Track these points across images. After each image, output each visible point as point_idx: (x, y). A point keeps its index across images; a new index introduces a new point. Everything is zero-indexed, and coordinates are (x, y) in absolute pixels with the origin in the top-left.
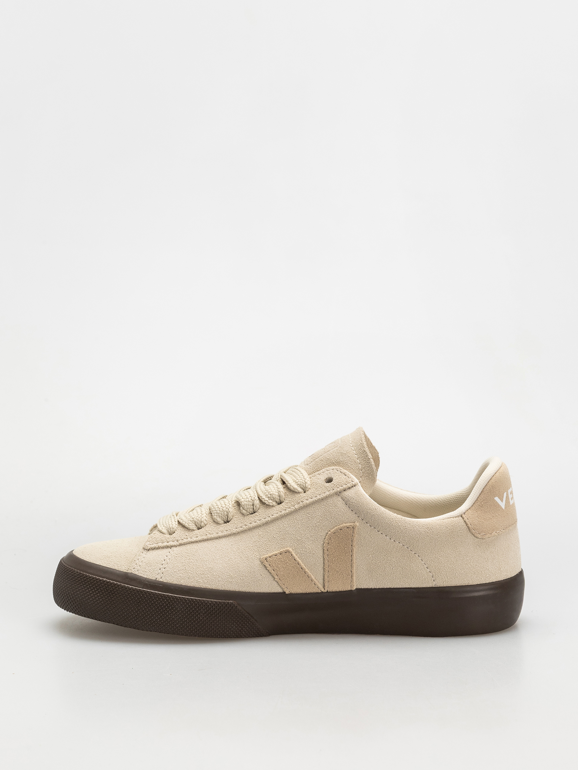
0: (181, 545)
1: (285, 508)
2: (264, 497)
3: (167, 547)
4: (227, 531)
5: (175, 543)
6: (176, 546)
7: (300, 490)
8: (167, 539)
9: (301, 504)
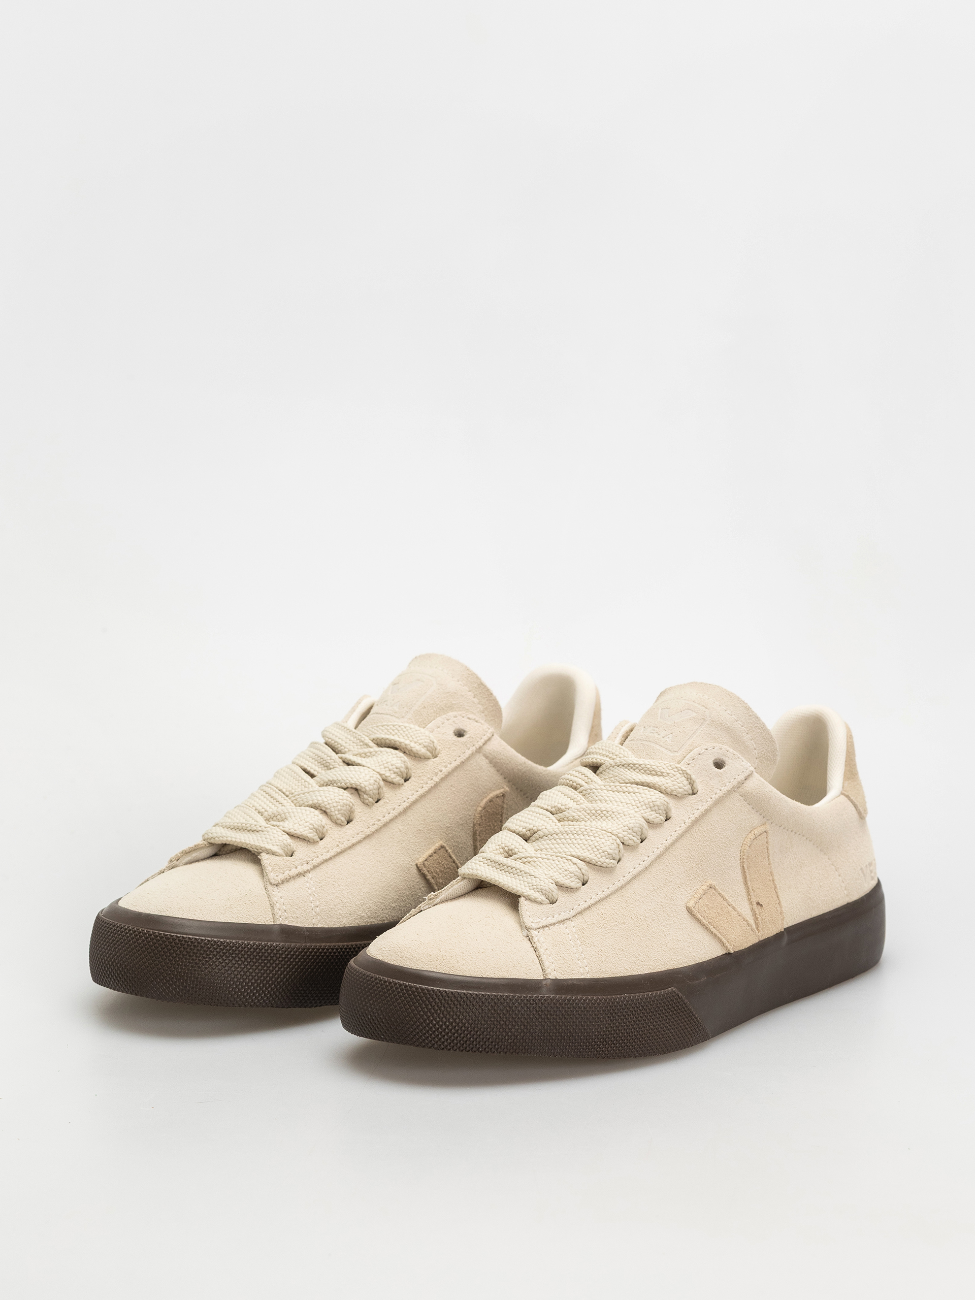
0: (315, 867)
1: (421, 785)
2: (388, 774)
3: (299, 875)
4: (358, 834)
5: (306, 867)
6: (308, 871)
7: (429, 754)
8: (293, 863)
9: (441, 775)
